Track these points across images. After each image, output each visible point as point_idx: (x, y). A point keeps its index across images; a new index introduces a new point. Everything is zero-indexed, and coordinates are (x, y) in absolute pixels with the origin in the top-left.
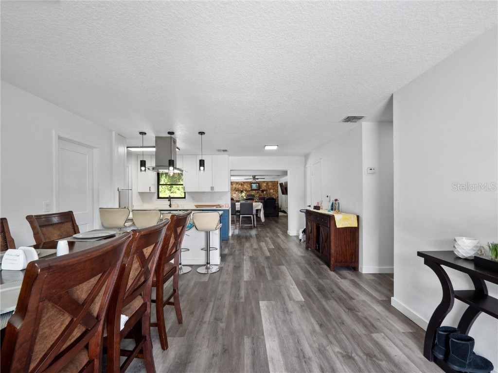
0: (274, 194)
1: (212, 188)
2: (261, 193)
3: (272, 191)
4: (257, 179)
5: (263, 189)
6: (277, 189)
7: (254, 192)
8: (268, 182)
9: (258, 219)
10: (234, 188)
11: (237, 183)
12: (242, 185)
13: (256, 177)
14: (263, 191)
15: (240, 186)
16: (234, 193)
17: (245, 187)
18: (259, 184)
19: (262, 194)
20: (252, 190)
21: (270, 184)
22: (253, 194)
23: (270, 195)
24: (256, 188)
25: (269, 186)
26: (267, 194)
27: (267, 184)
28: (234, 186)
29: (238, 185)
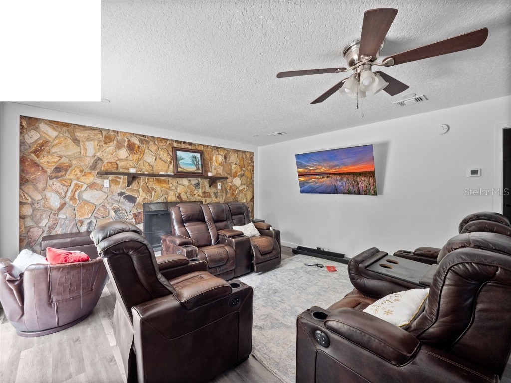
0: (241, 191)
2: (207, 189)
3: (237, 181)
5: (214, 172)
6: (248, 174)
7: (185, 181)
10: (89, 161)
11: (109, 137)
12: (131, 147)
14: (213, 181)
15: (123, 153)
16: (92, 186)
17: (149, 158)
19: (211, 190)
20: (180, 174)
21: (233, 158)
23: (233, 194)
24: (192, 168)
25: (230, 164)
26: (226, 189)
27: (225, 157)
28: (91, 148)
29: (112, 147)
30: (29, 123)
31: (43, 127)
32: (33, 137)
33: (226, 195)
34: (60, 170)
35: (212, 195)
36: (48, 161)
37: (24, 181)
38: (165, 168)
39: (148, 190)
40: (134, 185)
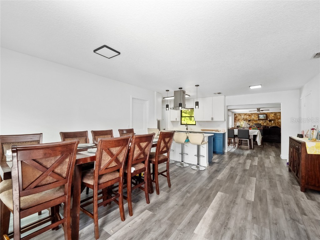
1: (212, 119)
2: (268, 123)
4: (262, 111)
5: (270, 119)
7: (262, 121)
8: (276, 113)
9: (255, 143)
10: (242, 118)
11: (245, 114)
12: (249, 115)
13: (261, 109)
14: (270, 121)
15: (248, 117)
17: (253, 117)
18: (266, 114)
20: (259, 120)
22: (260, 123)
23: (278, 124)
24: (263, 118)
25: (277, 116)
26: (275, 123)
27: (275, 114)
28: (243, 116)
29: (246, 116)
30: (235, 114)
31: (237, 114)
32: (236, 116)
33: (275, 124)
34: (239, 120)
35: (270, 124)
36: (237, 119)
37: (235, 122)
38: (256, 118)
39: (253, 123)
40: (250, 122)
